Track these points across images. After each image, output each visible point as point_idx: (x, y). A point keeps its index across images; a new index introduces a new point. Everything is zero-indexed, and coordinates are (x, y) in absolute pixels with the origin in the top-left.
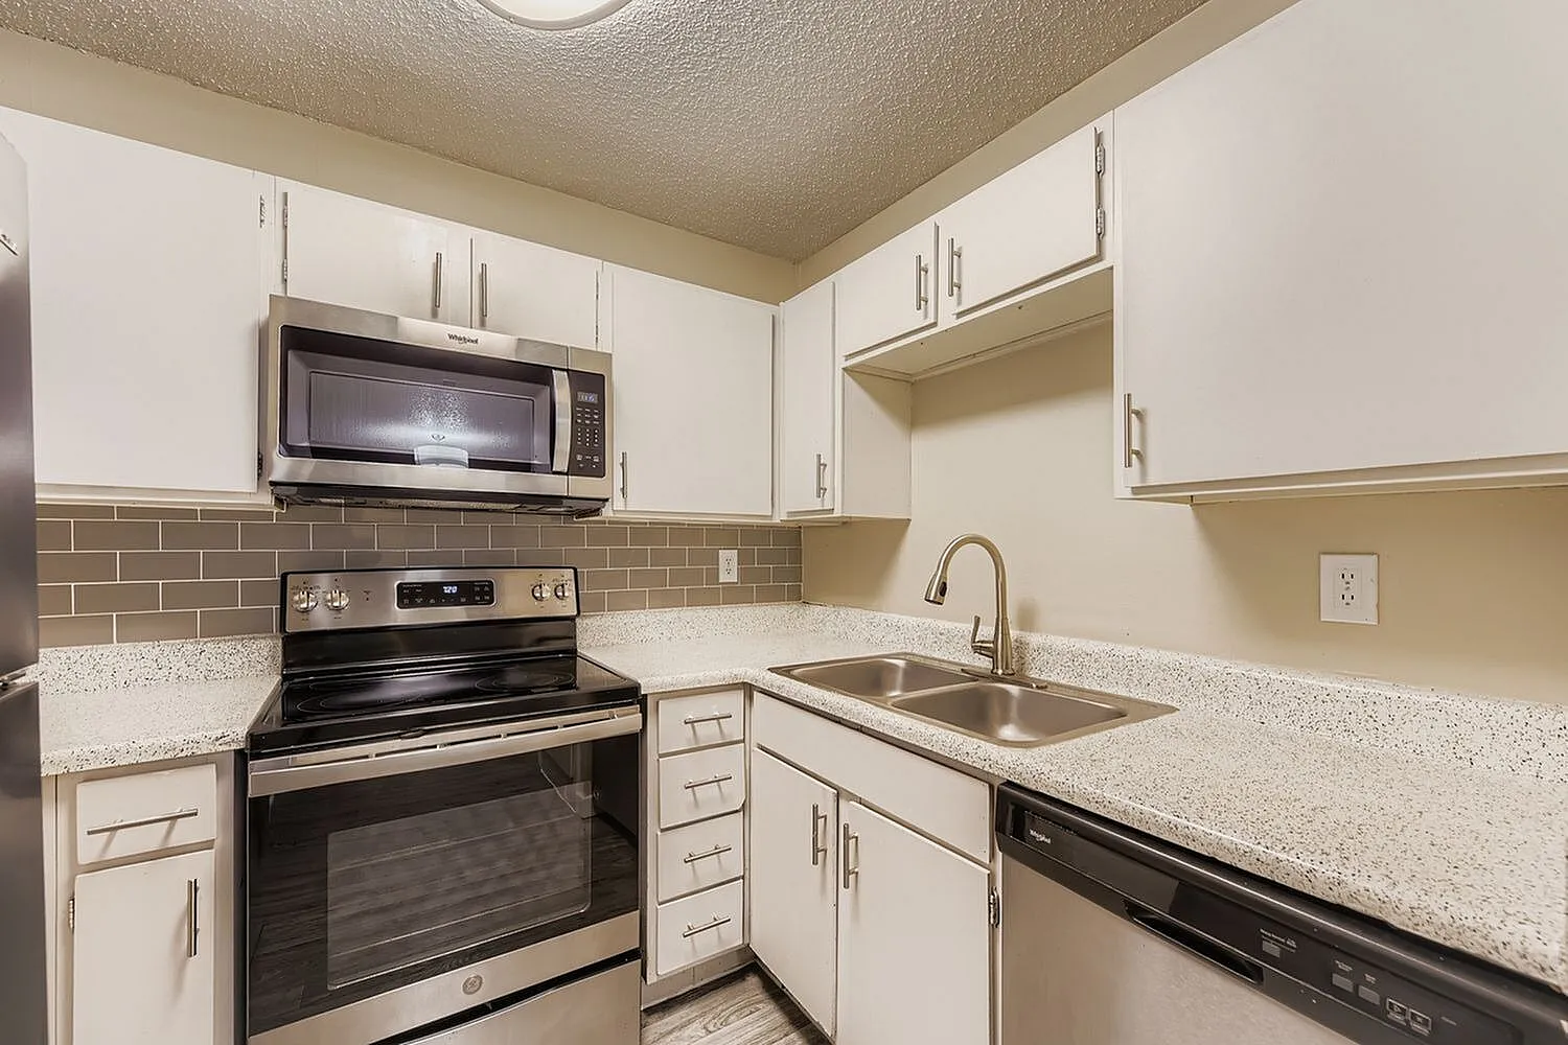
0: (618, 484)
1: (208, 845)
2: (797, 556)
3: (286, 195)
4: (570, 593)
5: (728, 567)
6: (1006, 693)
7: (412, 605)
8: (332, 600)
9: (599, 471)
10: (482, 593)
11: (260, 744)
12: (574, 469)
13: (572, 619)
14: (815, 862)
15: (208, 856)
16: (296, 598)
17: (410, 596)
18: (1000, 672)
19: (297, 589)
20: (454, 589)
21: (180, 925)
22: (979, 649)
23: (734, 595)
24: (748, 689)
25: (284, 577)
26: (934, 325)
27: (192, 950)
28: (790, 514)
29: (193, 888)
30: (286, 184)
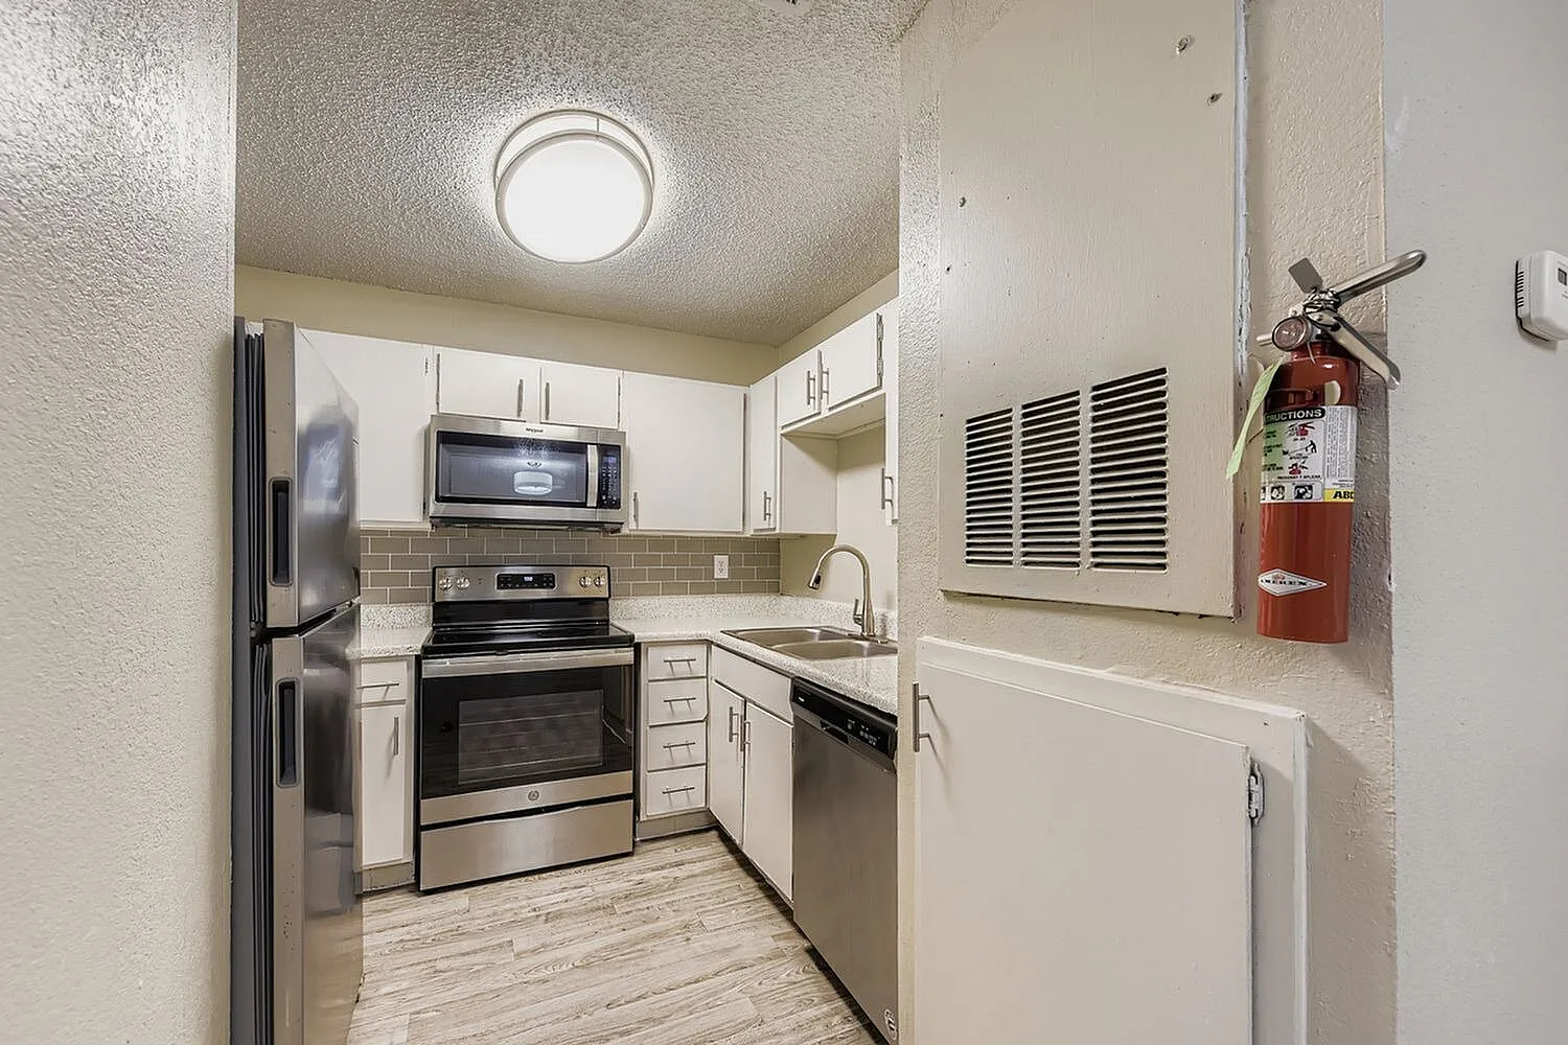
0: (632, 512)
1: (402, 702)
2: (776, 560)
3: (439, 355)
4: (604, 581)
5: (721, 567)
6: (862, 646)
7: (506, 587)
8: (461, 584)
9: (616, 505)
10: (548, 582)
11: (428, 652)
12: (600, 504)
13: (606, 600)
14: (731, 740)
15: (403, 707)
16: (441, 582)
17: (505, 582)
18: (865, 634)
19: (441, 577)
20: (531, 579)
21: (389, 744)
22: (857, 620)
23: (724, 588)
24: (709, 643)
25: (434, 569)
26: (819, 413)
27: (396, 752)
28: (755, 530)
29: (396, 719)
30: (439, 350)
